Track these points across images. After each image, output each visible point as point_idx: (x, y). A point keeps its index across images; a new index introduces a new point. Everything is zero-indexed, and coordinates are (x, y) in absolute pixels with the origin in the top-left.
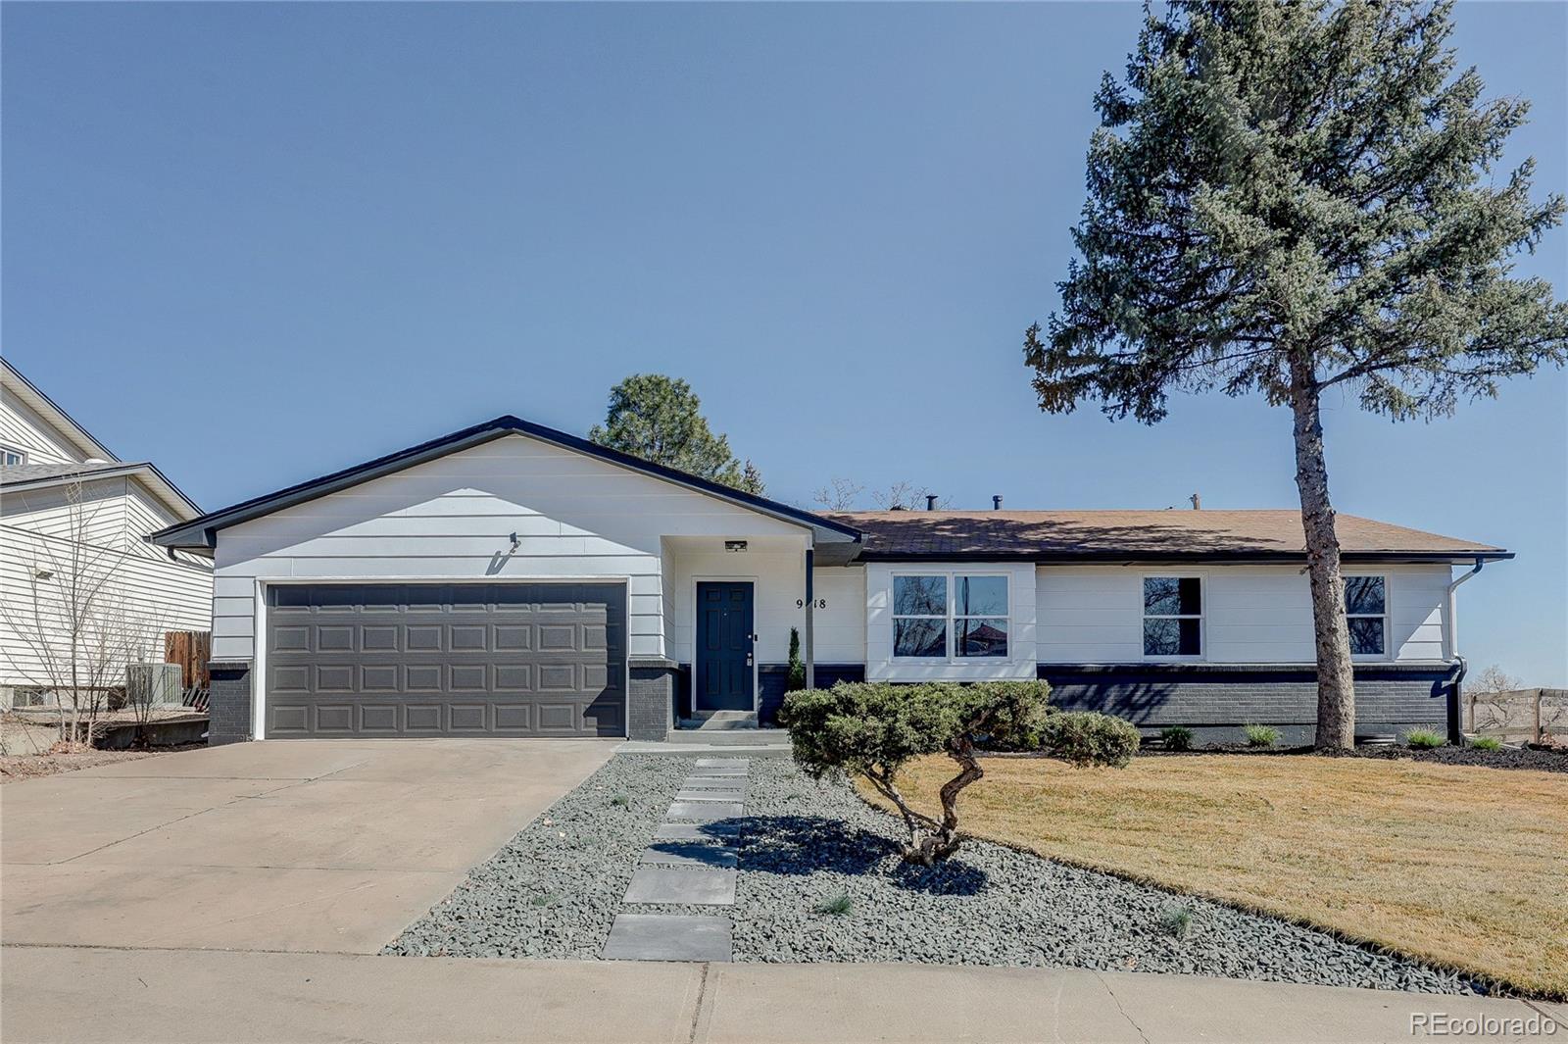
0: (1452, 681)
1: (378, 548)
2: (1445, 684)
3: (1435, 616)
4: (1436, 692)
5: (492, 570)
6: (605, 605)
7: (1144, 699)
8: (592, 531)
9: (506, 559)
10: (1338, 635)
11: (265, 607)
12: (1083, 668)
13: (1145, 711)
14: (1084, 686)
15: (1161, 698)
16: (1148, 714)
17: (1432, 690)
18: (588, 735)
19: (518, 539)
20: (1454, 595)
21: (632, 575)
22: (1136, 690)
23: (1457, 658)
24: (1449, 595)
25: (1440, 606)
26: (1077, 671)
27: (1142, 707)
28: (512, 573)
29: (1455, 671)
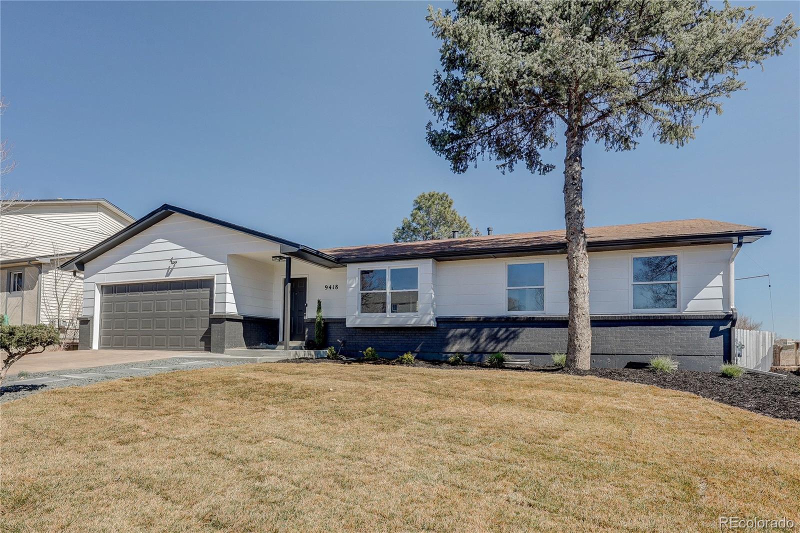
0: (729, 326)
1: (131, 267)
2: (722, 328)
3: (718, 281)
4: (714, 334)
5: (168, 275)
6: (209, 289)
7: (503, 337)
8: (202, 254)
9: (172, 269)
10: (577, 292)
11: (100, 295)
12: (465, 318)
13: (505, 343)
14: (467, 329)
15: (515, 336)
16: (506, 345)
17: (711, 332)
18: (201, 350)
19: (173, 261)
20: (733, 265)
21: (217, 274)
22: (498, 331)
23: (732, 310)
24: (729, 265)
25: (722, 273)
26: (461, 320)
27: (503, 340)
28: (176, 276)
29: (730, 319)
